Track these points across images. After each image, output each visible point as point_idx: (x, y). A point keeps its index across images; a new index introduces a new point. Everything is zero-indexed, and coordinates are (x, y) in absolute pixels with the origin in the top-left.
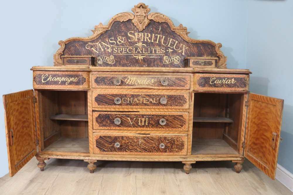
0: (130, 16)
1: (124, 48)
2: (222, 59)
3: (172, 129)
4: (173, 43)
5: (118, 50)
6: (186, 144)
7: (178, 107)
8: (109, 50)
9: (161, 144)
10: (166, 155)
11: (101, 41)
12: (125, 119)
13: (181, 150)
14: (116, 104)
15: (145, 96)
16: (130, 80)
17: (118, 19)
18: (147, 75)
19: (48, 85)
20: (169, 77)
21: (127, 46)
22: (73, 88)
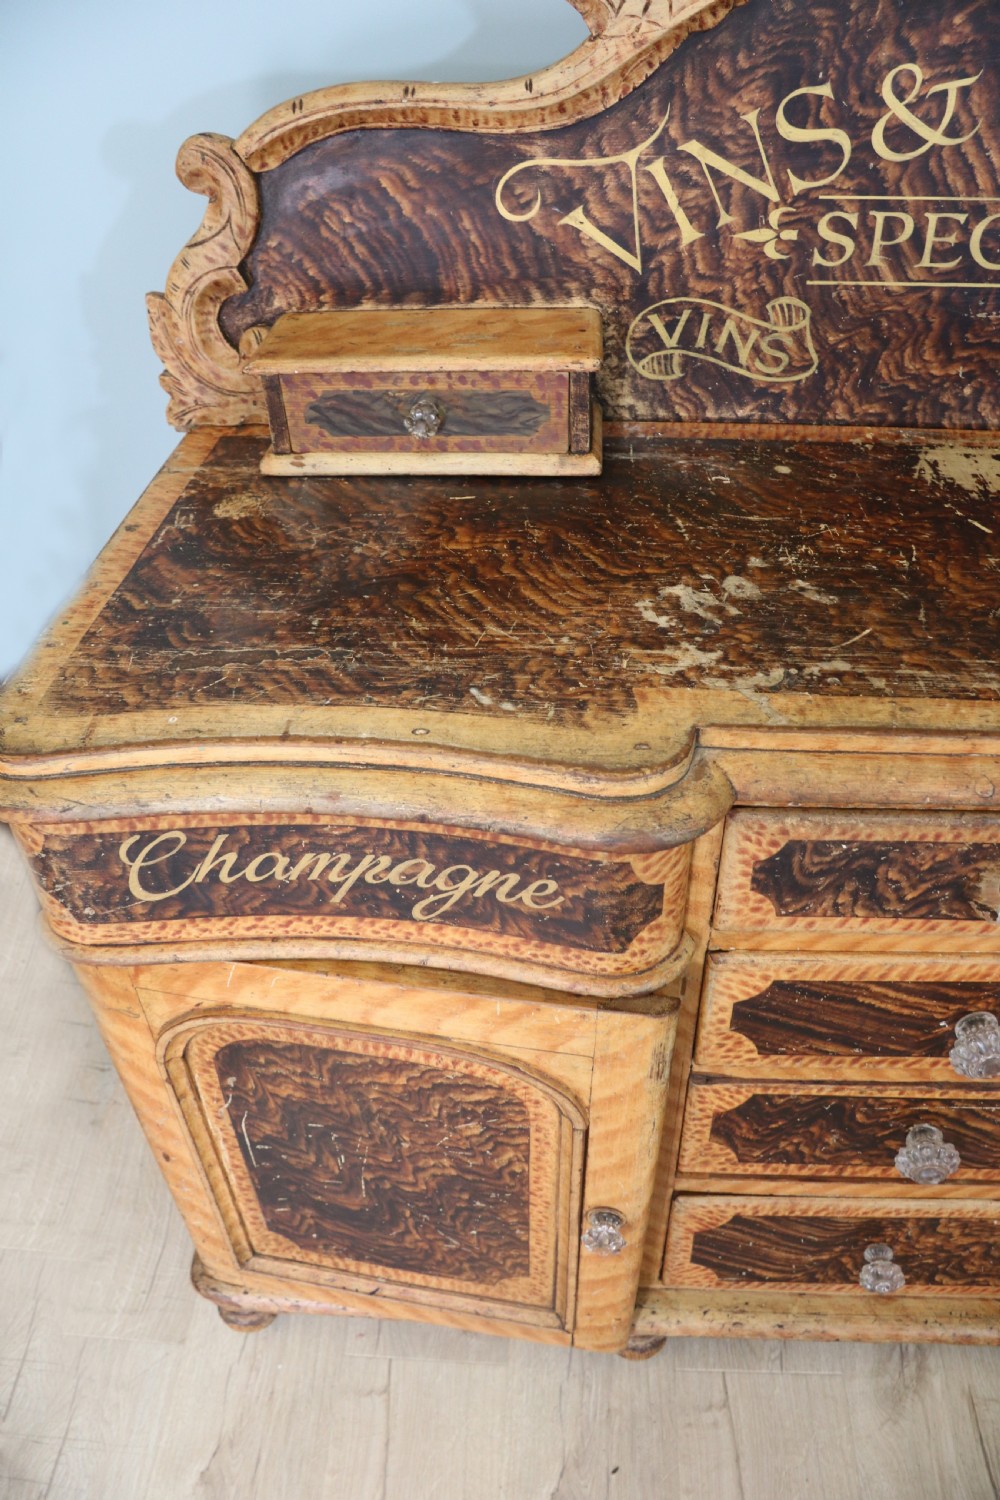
1: (938, 207)
5: (864, 234)
8: (770, 240)
12: (986, 1128)
19: (209, 912)
21: (972, 187)
22: (507, 958)
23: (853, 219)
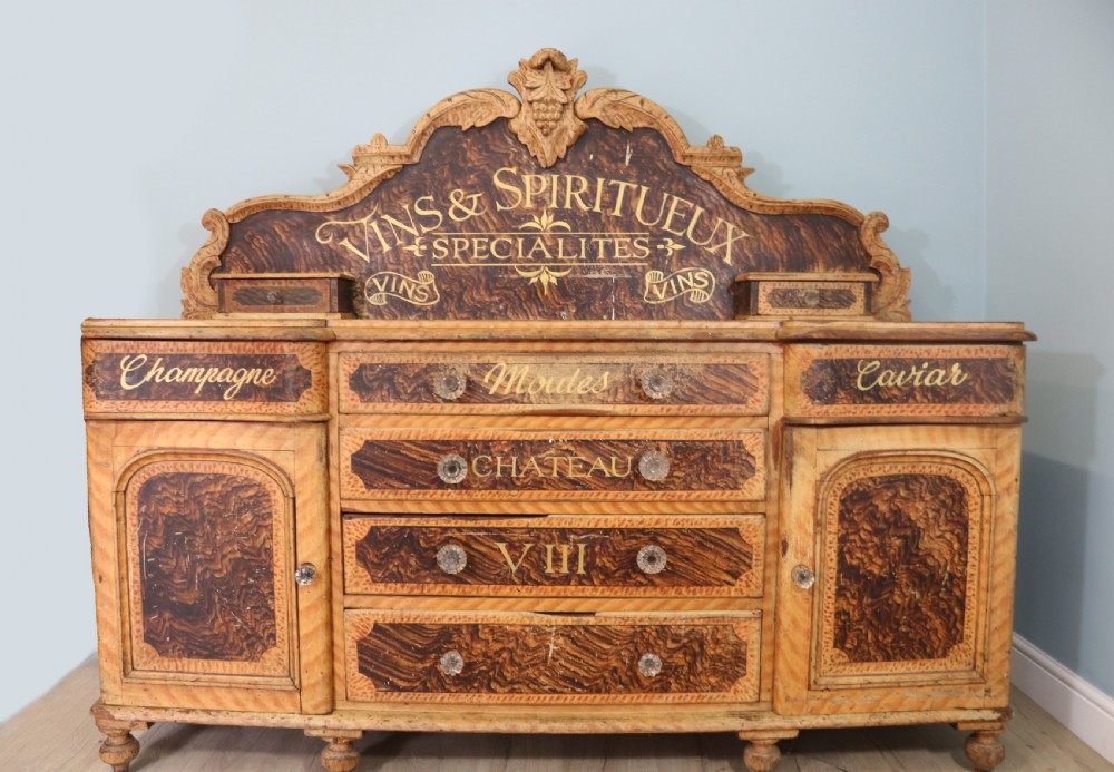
0: (500, 104)
1: (477, 237)
2: (889, 280)
3: (692, 588)
4: (683, 216)
5: (451, 247)
6: (752, 656)
7: (720, 492)
8: (416, 249)
9: (644, 658)
10: (667, 704)
11: (379, 212)
12: (483, 549)
13: (733, 682)
14: (443, 482)
15: (572, 448)
16: (508, 378)
17: (450, 119)
18: (578, 353)
19: (149, 398)
20: (675, 360)
21: (488, 230)
22: (257, 414)
23: (446, 242)
